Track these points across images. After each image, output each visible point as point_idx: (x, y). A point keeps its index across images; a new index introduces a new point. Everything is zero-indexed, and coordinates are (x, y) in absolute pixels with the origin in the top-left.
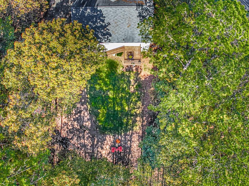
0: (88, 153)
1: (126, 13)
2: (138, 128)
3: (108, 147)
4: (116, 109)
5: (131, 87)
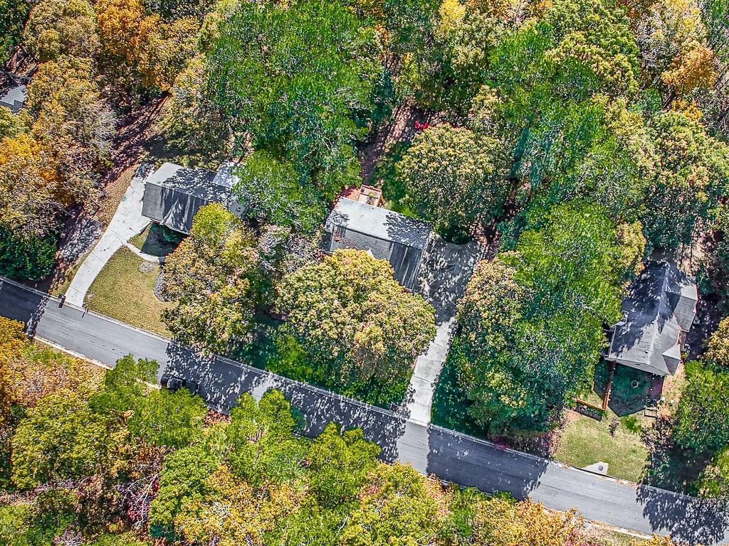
2: (391, 142)
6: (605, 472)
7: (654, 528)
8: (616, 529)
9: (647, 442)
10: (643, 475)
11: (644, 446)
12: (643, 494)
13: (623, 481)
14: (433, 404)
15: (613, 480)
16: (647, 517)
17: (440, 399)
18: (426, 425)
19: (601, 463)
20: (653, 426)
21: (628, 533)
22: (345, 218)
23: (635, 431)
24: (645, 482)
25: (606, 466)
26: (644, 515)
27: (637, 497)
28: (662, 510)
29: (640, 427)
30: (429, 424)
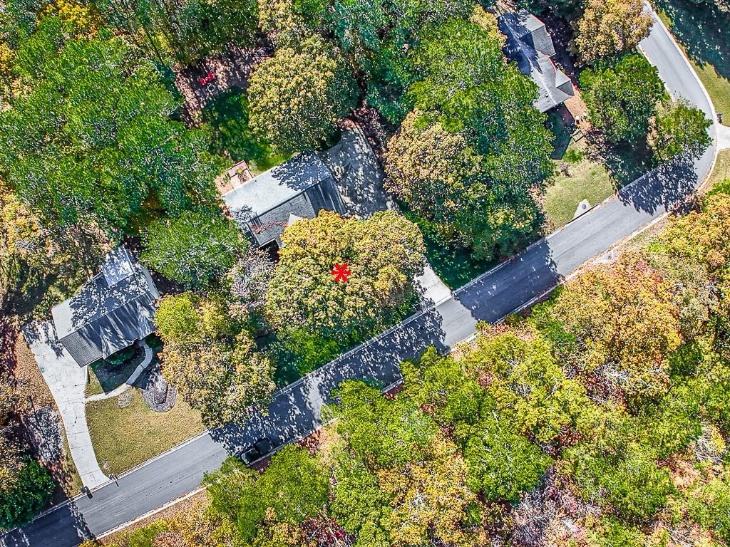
0: (238, 57)
1: (266, 203)
3: (220, 76)
6: (589, 207)
7: (651, 213)
8: (630, 238)
9: (594, 159)
10: (614, 184)
11: (596, 163)
12: (625, 197)
13: (605, 201)
14: (440, 278)
15: (598, 206)
16: (641, 210)
17: (442, 268)
18: (450, 297)
19: (581, 204)
20: (587, 143)
21: (639, 233)
22: (246, 210)
23: (581, 159)
24: (619, 188)
25: (585, 202)
26: (638, 210)
27: (623, 203)
28: (645, 196)
29: (580, 153)
30: (452, 294)
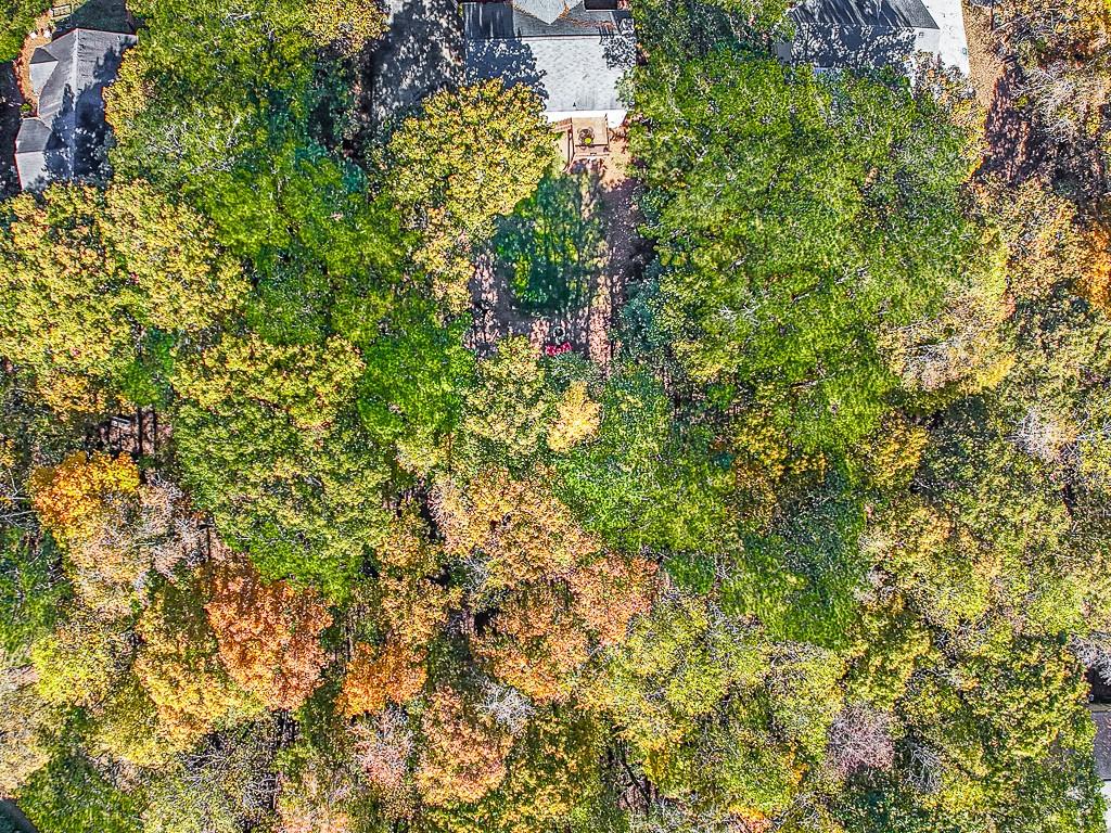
1: (579, 51)
2: (601, 300)
4: (552, 259)
5: (583, 208)
22: (610, 57)
